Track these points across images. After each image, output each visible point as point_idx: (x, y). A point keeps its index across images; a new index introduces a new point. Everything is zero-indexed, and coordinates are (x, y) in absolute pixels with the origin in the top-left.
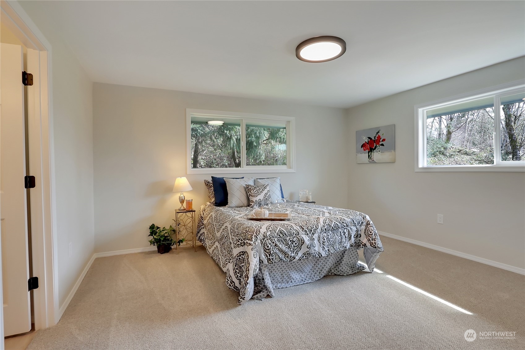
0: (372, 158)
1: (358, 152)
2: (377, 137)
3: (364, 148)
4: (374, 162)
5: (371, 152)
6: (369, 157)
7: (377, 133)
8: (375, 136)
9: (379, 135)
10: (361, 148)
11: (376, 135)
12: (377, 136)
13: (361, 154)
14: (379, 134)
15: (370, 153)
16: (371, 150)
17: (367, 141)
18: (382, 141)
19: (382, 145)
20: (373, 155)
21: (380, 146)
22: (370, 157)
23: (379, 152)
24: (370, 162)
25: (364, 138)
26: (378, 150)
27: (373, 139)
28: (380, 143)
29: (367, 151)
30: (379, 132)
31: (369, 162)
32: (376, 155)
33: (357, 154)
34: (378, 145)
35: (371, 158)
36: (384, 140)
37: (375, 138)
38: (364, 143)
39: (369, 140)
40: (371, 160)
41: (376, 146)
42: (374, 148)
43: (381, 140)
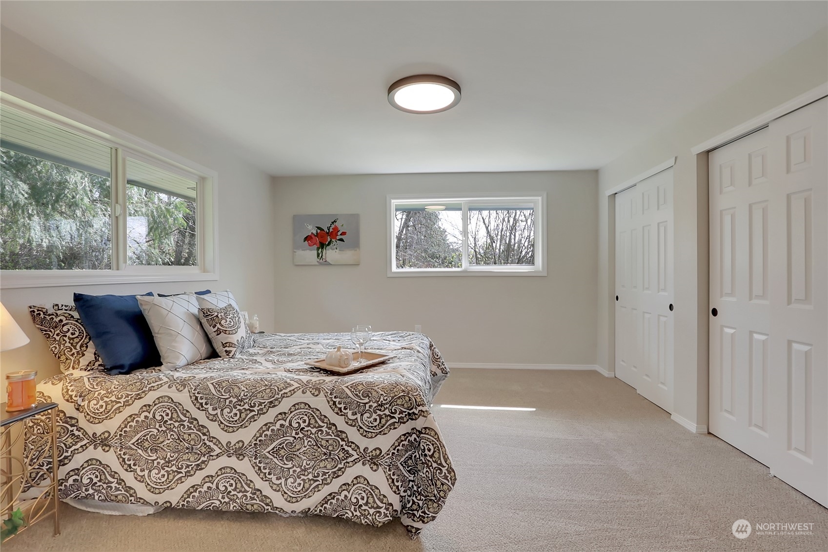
0: (324, 257)
1: (296, 247)
2: (332, 229)
3: (309, 242)
4: (326, 263)
5: (322, 248)
6: (318, 255)
7: (333, 223)
8: (330, 227)
9: (335, 226)
10: (304, 241)
11: (331, 225)
12: (333, 226)
13: (303, 251)
14: (336, 224)
15: (320, 250)
16: (322, 246)
17: (315, 232)
18: (341, 235)
19: (342, 240)
20: (326, 254)
21: (338, 241)
22: (320, 255)
23: (336, 250)
24: (321, 264)
25: (310, 227)
26: (335, 247)
27: (326, 230)
28: (338, 238)
29: (315, 247)
30: (336, 222)
31: (317, 264)
32: (331, 254)
33: (295, 251)
34: (333, 240)
35: (322, 257)
36: (344, 234)
37: (329, 230)
38: (310, 234)
39: (319, 231)
40: (322, 261)
41: (331, 240)
42: (327, 243)
43: (339, 233)
